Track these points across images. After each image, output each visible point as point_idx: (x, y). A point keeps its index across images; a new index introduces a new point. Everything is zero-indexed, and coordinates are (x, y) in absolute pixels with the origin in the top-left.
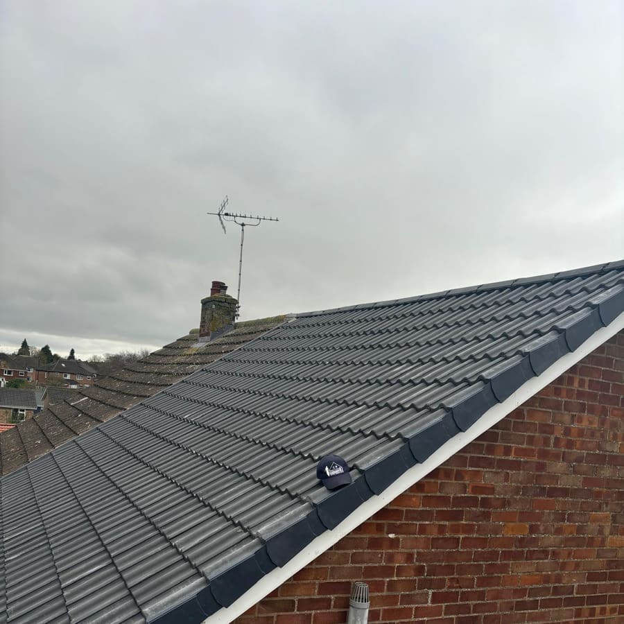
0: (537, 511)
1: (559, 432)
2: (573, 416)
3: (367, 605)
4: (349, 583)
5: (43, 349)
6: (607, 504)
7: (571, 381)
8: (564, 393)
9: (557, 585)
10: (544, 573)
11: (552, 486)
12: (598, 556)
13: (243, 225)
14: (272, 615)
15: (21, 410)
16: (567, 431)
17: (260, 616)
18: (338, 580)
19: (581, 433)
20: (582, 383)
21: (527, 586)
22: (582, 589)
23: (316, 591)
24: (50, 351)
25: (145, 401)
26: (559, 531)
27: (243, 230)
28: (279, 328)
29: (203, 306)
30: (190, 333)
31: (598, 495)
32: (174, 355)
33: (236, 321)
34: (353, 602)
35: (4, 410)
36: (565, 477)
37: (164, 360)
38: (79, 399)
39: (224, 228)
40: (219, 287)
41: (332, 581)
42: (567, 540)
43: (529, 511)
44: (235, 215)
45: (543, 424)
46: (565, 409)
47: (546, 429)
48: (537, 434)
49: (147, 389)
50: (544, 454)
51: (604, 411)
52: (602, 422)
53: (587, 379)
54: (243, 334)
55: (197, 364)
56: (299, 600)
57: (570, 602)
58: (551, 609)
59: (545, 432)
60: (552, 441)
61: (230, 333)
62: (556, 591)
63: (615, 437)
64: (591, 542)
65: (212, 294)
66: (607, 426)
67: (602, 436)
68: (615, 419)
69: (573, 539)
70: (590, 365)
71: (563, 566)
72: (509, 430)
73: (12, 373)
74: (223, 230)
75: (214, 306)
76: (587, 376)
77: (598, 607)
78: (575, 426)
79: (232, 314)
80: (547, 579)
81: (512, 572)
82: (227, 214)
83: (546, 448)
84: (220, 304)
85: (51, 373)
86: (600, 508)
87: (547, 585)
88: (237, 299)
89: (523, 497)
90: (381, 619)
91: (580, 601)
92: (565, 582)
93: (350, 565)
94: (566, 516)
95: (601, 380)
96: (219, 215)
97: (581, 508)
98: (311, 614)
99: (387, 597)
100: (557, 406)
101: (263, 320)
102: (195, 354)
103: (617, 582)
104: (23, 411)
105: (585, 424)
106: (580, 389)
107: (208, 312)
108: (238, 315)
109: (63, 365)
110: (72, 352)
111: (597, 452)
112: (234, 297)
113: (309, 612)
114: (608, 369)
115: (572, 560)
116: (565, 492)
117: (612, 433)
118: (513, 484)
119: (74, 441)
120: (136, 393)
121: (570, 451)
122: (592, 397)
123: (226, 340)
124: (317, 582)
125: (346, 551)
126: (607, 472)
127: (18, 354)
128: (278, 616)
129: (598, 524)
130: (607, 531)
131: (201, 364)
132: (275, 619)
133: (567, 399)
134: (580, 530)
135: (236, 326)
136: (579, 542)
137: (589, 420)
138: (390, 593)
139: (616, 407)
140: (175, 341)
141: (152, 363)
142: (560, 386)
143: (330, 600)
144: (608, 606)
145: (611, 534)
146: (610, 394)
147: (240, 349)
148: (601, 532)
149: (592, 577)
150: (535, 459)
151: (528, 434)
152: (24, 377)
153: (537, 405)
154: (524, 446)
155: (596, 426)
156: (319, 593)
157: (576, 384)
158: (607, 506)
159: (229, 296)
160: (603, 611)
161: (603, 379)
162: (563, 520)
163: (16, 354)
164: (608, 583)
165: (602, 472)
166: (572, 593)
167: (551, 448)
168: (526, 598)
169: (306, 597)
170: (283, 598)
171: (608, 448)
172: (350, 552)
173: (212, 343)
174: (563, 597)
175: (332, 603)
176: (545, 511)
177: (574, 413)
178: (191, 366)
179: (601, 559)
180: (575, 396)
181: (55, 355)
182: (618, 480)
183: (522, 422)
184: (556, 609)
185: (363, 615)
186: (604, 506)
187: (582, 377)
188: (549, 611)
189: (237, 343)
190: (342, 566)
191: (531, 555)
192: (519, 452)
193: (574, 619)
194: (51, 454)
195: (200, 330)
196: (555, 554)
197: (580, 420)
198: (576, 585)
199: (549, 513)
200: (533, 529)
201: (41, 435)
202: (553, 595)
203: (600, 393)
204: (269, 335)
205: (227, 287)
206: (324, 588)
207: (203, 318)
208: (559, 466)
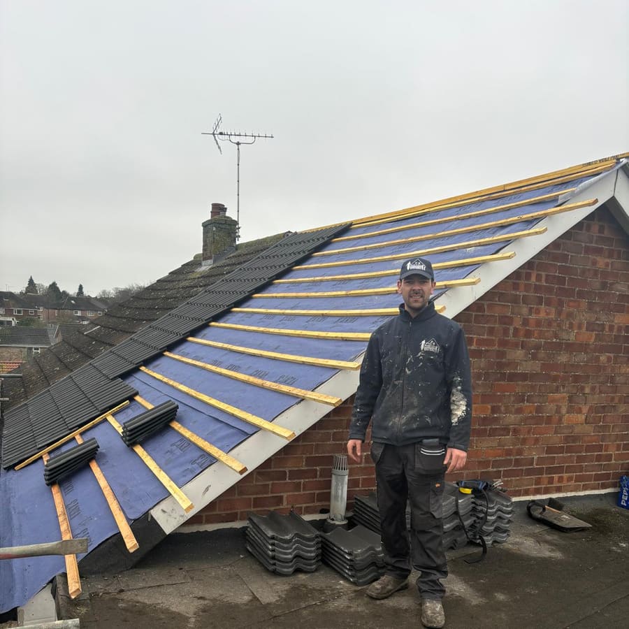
0: (499, 394)
1: (518, 323)
2: (531, 308)
3: (347, 472)
4: (332, 457)
5: (50, 286)
6: (564, 386)
7: (528, 276)
8: (522, 287)
9: (518, 457)
10: (505, 448)
11: (512, 371)
12: (556, 432)
13: (238, 144)
14: (267, 483)
15: (35, 349)
16: (526, 322)
17: (257, 483)
18: (323, 455)
19: (538, 323)
20: (539, 278)
21: (490, 458)
22: (541, 460)
23: (304, 464)
24: (58, 288)
25: (154, 324)
26: (519, 411)
27: (238, 149)
28: (277, 246)
29: (204, 229)
30: (194, 258)
31: (555, 379)
32: (179, 281)
33: (237, 243)
34: (335, 471)
35: (18, 350)
36: (524, 363)
37: (170, 285)
38: (92, 329)
39: (219, 148)
40: (218, 209)
41: (317, 455)
42: (528, 418)
43: (491, 393)
44: (229, 133)
45: (502, 317)
46: (523, 303)
47: (505, 320)
48: (497, 326)
49: (155, 314)
50: (503, 343)
51: (561, 303)
52: (559, 313)
53: (543, 274)
54: (244, 255)
55: (201, 286)
56: (290, 471)
57: (529, 472)
58: (513, 478)
59: (505, 324)
60: (511, 331)
61: (231, 255)
62: (518, 462)
63: (571, 326)
64: (549, 420)
65: (212, 217)
66: (563, 316)
67: (559, 326)
68: (571, 309)
69: (533, 417)
70: (546, 262)
71: (524, 441)
72: (471, 322)
73: (22, 312)
74: (219, 150)
75: (214, 229)
76: (544, 271)
77: (556, 476)
78: (533, 316)
79: (233, 235)
80: (509, 452)
81: (477, 447)
82: (221, 134)
83: (507, 338)
84: (220, 226)
85: (61, 311)
86: (557, 390)
87: (508, 458)
88: (236, 220)
89: (485, 382)
90: (360, 486)
91: (540, 471)
92: (526, 455)
93: (332, 442)
94: (526, 398)
95: (557, 274)
96: (214, 134)
97: (539, 390)
98: (300, 483)
99: (365, 468)
100: (515, 300)
101: (263, 239)
102: (198, 278)
103: (574, 454)
104: (37, 349)
105: (542, 315)
106: (537, 283)
107: (210, 235)
108: (239, 236)
109: (73, 302)
110: (81, 288)
111: (554, 340)
112: (234, 219)
113: (298, 481)
114: (564, 264)
115: (532, 436)
116: (524, 377)
117: (568, 322)
118: (475, 371)
119: (90, 364)
120: (144, 318)
121: (528, 340)
122: (549, 290)
123: (228, 262)
124: (304, 456)
125: (328, 431)
126: (563, 358)
127: (26, 293)
128: (273, 484)
129: (555, 404)
130: (564, 410)
131: (205, 286)
132: (270, 487)
133: (525, 293)
134: (539, 410)
135: (237, 247)
136: (538, 420)
137: (546, 312)
138: (367, 465)
139: (572, 299)
140: (180, 266)
141: (159, 290)
142: (517, 281)
143: (316, 470)
144: (565, 475)
145: (568, 413)
146: (566, 287)
147: (241, 269)
148: (558, 410)
149: (550, 450)
150: (496, 347)
151: (488, 325)
152: (35, 316)
153: (497, 299)
154: (485, 337)
155: (552, 316)
156: (307, 465)
157: (533, 279)
158: (564, 388)
159: (228, 217)
160: (560, 480)
161: (559, 273)
162: (523, 401)
163: (24, 292)
164: (565, 455)
165: (559, 358)
166: (532, 464)
167: (511, 338)
168: (490, 469)
169: (296, 469)
170: (275, 470)
171: (564, 336)
172: (332, 431)
173: (215, 266)
174: (524, 468)
175: (318, 473)
176: (506, 393)
177: (532, 306)
178: (195, 289)
179: (559, 435)
180: (532, 290)
181: (64, 292)
182: (573, 364)
183: (483, 316)
184: (518, 478)
185: (343, 480)
186: (561, 388)
187: (540, 272)
188: (511, 480)
189: (238, 264)
190: (325, 443)
191: (493, 433)
192: (480, 342)
193: (534, 487)
194: (70, 377)
195: (203, 254)
196: (516, 431)
197: (538, 312)
198: (535, 457)
199: (509, 396)
200: (494, 410)
201: (59, 363)
202: (514, 466)
203: (556, 286)
204: (267, 254)
205: (226, 209)
206: (310, 461)
207: (205, 241)
208: (519, 354)
